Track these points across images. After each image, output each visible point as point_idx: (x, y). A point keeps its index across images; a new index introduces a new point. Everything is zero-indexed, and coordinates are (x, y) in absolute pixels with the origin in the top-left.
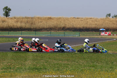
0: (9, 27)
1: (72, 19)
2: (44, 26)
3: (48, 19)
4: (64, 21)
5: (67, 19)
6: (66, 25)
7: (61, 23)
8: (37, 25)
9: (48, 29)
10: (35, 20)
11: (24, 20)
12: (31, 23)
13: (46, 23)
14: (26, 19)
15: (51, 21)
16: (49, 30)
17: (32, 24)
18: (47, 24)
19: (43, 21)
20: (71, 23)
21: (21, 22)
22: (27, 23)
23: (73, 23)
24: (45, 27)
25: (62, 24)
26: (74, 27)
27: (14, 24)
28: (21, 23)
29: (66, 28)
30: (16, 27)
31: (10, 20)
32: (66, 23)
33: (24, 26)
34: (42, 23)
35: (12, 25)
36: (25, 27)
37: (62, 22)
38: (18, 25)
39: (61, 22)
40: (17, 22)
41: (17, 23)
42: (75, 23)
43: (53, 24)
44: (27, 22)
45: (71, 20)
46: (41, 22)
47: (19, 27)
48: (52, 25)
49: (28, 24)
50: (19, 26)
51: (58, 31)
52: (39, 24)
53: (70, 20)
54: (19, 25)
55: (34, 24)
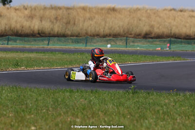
0: (12, 30)
1: (167, 12)
2: (97, 29)
3: (108, 13)
4: (149, 17)
5: (154, 13)
6: (152, 26)
7: (140, 22)
8: (81, 25)
9: (108, 38)
10: (74, 13)
11: (47, 13)
12: (65, 21)
13: (103, 23)
14: (54, 12)
15: (115, 18)
16: (110, 39)
17: (68, 23)
18: (107, 25)
19: (97, 16)
20: (167, 24)
21: (41, 18)
22: (55, 21)
23: (170, 23)
24: (102, 31)
25: (144, 25)
26: (173, 32)
27: (24, 24)
28: (41, 21)
29: (153, 35)
30: (28, 31)
31: (13, 14)
32: (153, 23)
33: (49, 29)
34: (92, 23)
35: (18, 26)
36: (52, 32)
37: (143, 19)
38: (33, 25)
39: (140, 20)
40: (31, 17)
41: (31, 22)
42: (175, 23)
43: (121, 24)
44: (56, 19)
45: (166, 14)
46: (91, 19)
47: (36, 31)
48: (119, 27)
49: (58, 23)
50: (36, 28)
51: (133, 42)
52: (86, 24)
53: (162, 15)
54: (36, 25)
55: (75, 24)
